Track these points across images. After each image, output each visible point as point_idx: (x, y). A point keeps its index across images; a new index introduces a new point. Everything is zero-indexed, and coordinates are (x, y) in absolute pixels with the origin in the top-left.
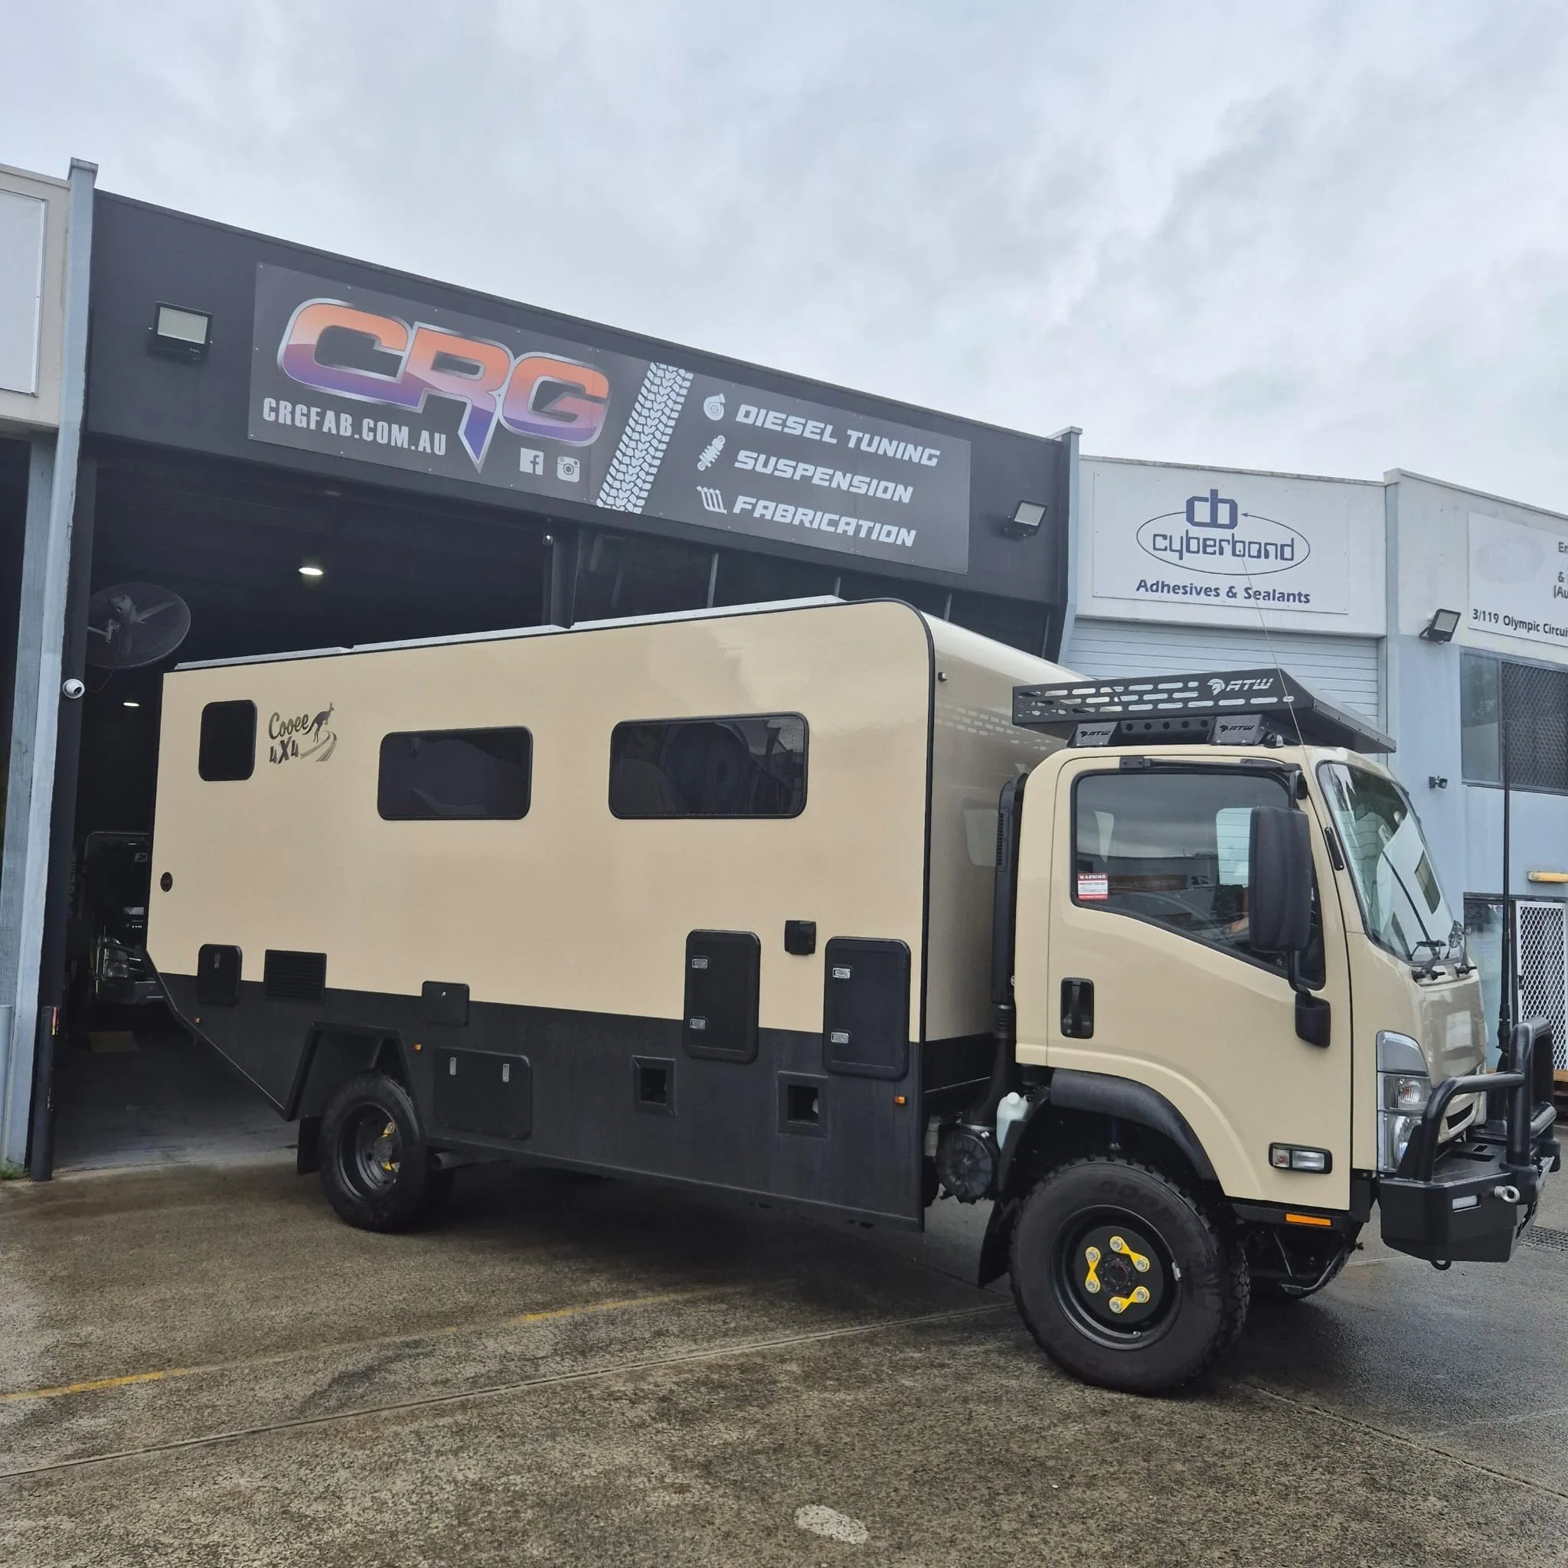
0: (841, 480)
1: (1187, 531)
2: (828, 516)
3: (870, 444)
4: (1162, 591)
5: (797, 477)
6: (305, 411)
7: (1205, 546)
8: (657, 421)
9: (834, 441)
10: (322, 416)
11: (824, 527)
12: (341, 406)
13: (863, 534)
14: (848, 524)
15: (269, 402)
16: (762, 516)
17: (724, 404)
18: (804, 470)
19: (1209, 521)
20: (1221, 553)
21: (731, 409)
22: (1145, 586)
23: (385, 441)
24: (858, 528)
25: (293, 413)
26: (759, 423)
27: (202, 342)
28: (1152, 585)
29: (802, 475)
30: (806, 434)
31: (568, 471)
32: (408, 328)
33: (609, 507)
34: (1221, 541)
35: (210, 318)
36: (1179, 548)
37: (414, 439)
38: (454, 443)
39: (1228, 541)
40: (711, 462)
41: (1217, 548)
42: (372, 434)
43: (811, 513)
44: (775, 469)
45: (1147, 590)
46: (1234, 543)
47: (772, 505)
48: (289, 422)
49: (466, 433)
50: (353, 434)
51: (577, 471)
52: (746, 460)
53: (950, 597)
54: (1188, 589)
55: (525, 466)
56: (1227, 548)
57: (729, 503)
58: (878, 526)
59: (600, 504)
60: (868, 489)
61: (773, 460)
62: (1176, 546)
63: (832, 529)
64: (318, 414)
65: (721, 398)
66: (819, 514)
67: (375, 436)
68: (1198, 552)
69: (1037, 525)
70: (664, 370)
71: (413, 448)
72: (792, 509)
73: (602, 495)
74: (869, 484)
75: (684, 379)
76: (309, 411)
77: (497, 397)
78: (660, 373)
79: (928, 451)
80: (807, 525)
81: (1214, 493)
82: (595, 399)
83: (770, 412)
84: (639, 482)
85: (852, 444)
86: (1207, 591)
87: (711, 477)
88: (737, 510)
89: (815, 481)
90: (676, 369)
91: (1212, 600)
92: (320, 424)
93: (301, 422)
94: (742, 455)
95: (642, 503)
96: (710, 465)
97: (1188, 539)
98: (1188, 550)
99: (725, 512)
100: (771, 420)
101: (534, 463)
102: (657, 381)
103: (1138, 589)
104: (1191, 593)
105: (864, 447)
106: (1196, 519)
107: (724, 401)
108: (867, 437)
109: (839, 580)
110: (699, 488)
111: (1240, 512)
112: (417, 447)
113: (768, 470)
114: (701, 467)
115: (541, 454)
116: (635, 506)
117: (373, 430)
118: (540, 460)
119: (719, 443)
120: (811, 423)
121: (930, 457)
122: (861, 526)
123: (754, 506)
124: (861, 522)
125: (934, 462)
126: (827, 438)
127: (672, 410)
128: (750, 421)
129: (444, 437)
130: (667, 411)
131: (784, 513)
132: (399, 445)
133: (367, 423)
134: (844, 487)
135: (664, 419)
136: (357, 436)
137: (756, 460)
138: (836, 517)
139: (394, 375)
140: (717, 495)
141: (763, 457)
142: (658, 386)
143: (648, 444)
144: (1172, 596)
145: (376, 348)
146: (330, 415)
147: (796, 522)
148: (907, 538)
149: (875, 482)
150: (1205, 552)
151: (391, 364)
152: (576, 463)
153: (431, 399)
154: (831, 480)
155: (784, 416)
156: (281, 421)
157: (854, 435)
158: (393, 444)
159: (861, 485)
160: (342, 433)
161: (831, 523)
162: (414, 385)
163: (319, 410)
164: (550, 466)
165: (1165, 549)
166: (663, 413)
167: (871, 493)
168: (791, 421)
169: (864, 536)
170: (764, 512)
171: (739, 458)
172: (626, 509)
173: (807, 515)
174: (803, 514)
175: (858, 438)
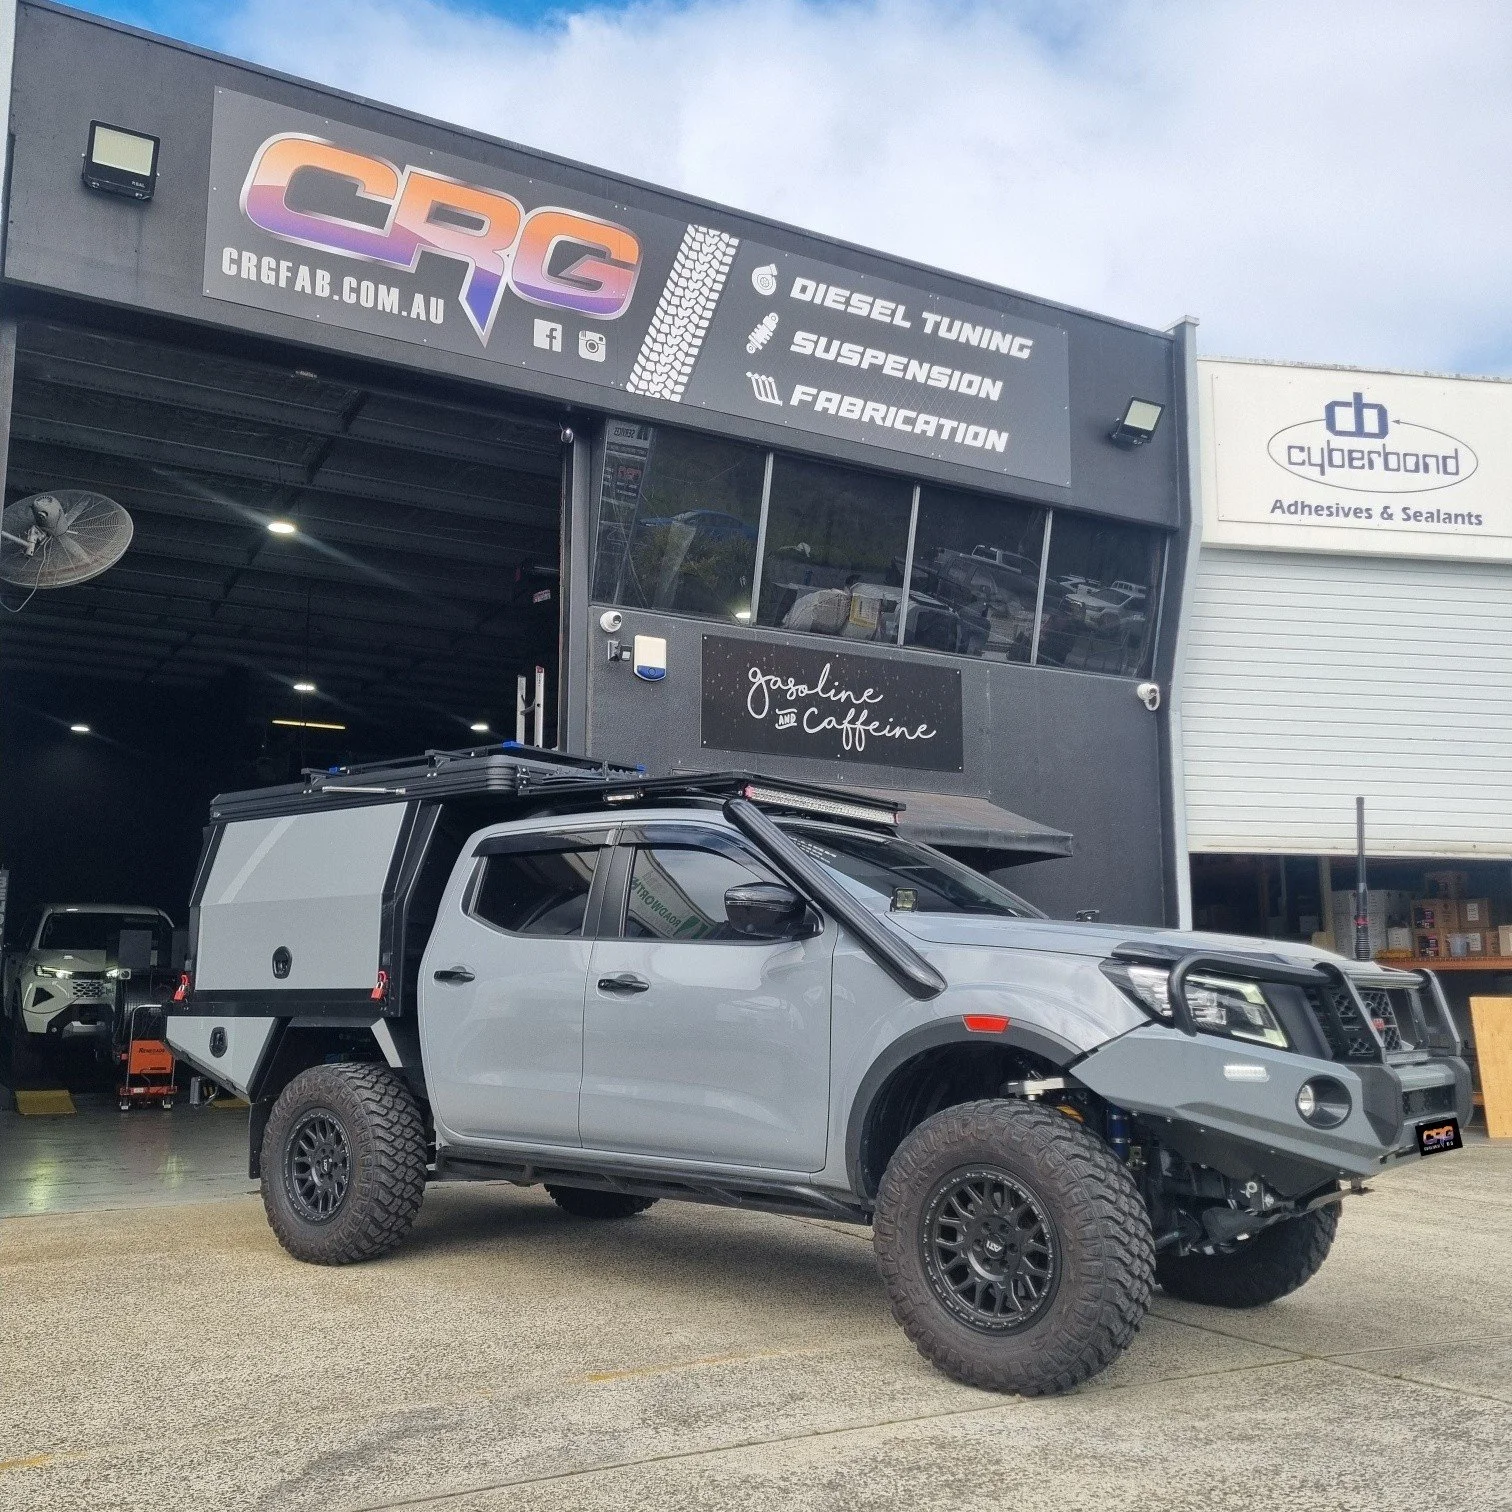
0: (918, 371)
1: (1328, 442)
2: (903, 413)
3: (950, 329)
4: (1303, 513)
5: (865, 365)
6: (273, 265)
7: (1351, 459)
8: (697, 293)
9: (907, 325)
10: (294, 271)
11: (899, 425)
12: (317, 260)
13: (945, 435)
14: (927, 423)
15: (229, 253)
16: (825, 410)
18: (873, 357)
19: (1354, 430)
20: (1371, 466)
21: (784, 282)
22: (1281, 507)
23: (370, 304)
24: (940, 428)
25: (259, 267)
26: (818, 301)
27: (148, 174)
28: (1290, 506)
29: (871, 364)
30: (875, 315)
31: (593, 348)
33: (642, 393)
34: (1370, 453)
35: (157, 141)
36: (1320, 462)
37: (406, 302)
38: (453, 310)
39: (1379, 453)
40: (762, 344)
41: (1366, 461)
42: (354, 295)
43: (883, 408)
44: (839, 354)
45: (1284, 512)
46: (1386, 455)
47: (836, 397)
48: (253, 277)
50: (331, 295)
51: (602, 348)
52: (804, 343)
53: (1051, 515)
54: (1334, 510)
55: (540, 340)
56: (1378, 461)
57: (786, 393)
58: (963, 426)
59: (630, 388)
60: (950, 382)
61: (836, 344)
62: (1316, 459)
63: (908, 428)
64: (289, 269)
65: (772, 269)
66: (893, 410)
67: (358, 297)
68: (1342, 466)
69: (1151, 429)
70: (704, 234)
71: (404, 314)
72: (860, 402)
73: (633, 377)
74: (951, 377)
76: (278, 265)
78: (700, 237)
79: (1019, 341)
80: (879, 422)
81: (1358, 396)
82: (625, 265)
83: (831, 288)
84: (677, 365)
85: (928, 329)
86: (1357, 512)
87: (763, 362)
88: (794, 402)
89: (887, 371)
90: (718, 233)
91: (1363, 522)
92: (291, 281)
93: (268, 278)
94: (799, 336)
95: (680, 389)
96: (761, 348)
97: (1331, 451)
98: (1331, 464)
99: (780, 403)
100: (832, 297)
101: (551, 337)
102: (696, 246)
103: (1273, 511)
104: (1337, 515)
105: (942, 333)
106: (1339, 427)
107: (775, 273)
108: (946, 321)
109: (917, 492)
110: (749, 374)
111: (1391, 418)
112: (409, 314)
113: (831, 356)
114: (751, 349)
115: (559, 327)
116: (673, 392)
117: (357, 291)
118: (558, 334)
119: (771, 322)
120: (879, 303)
121: (1022, 348)
122: (943, 426)
123: (815, 397)
124: (943, 421)
125: (1025, 354)
126: (899, 321)
128: (807, 297)
129: (441, 302)
130: (709, 282)
131: (851, 408)
132: (388, 310)
133: (349, 281)
134: (921, 379)
135: (705, 291)
136: (336, 298)
137: (816, 343)
138: (913, 414)
139: (382, 226)
141: (823, 341)
142: (698, 252)
143: (687, 320)
144: (1314, 519)
145: (359, 193)
146: (304, 271)
147: (866, 419)
148: (998, 441)
149: (957, 374)
150: (1351, 466)
151: (376, 213)
152: (601, 339)
153: (427, 257)
154: (905, 370)
155: (846, 293)
156: (244, 275)
157: (931, 318)
158: (380, 308)
159: (940, 377)
160: (318, 293)
161: (907, 421)
162: (405, 240)
163: (291, 265)
164: (570, 341)
165: (1303, 463)
166: (704, 284)
167: (953, 387)
168: (856, 297)
169: (946, 438)
170: (827, 405)
171: (795, 341)
172: (662, 395)
173: (878, 410)
174: (874, 409)
175: (936, 322)
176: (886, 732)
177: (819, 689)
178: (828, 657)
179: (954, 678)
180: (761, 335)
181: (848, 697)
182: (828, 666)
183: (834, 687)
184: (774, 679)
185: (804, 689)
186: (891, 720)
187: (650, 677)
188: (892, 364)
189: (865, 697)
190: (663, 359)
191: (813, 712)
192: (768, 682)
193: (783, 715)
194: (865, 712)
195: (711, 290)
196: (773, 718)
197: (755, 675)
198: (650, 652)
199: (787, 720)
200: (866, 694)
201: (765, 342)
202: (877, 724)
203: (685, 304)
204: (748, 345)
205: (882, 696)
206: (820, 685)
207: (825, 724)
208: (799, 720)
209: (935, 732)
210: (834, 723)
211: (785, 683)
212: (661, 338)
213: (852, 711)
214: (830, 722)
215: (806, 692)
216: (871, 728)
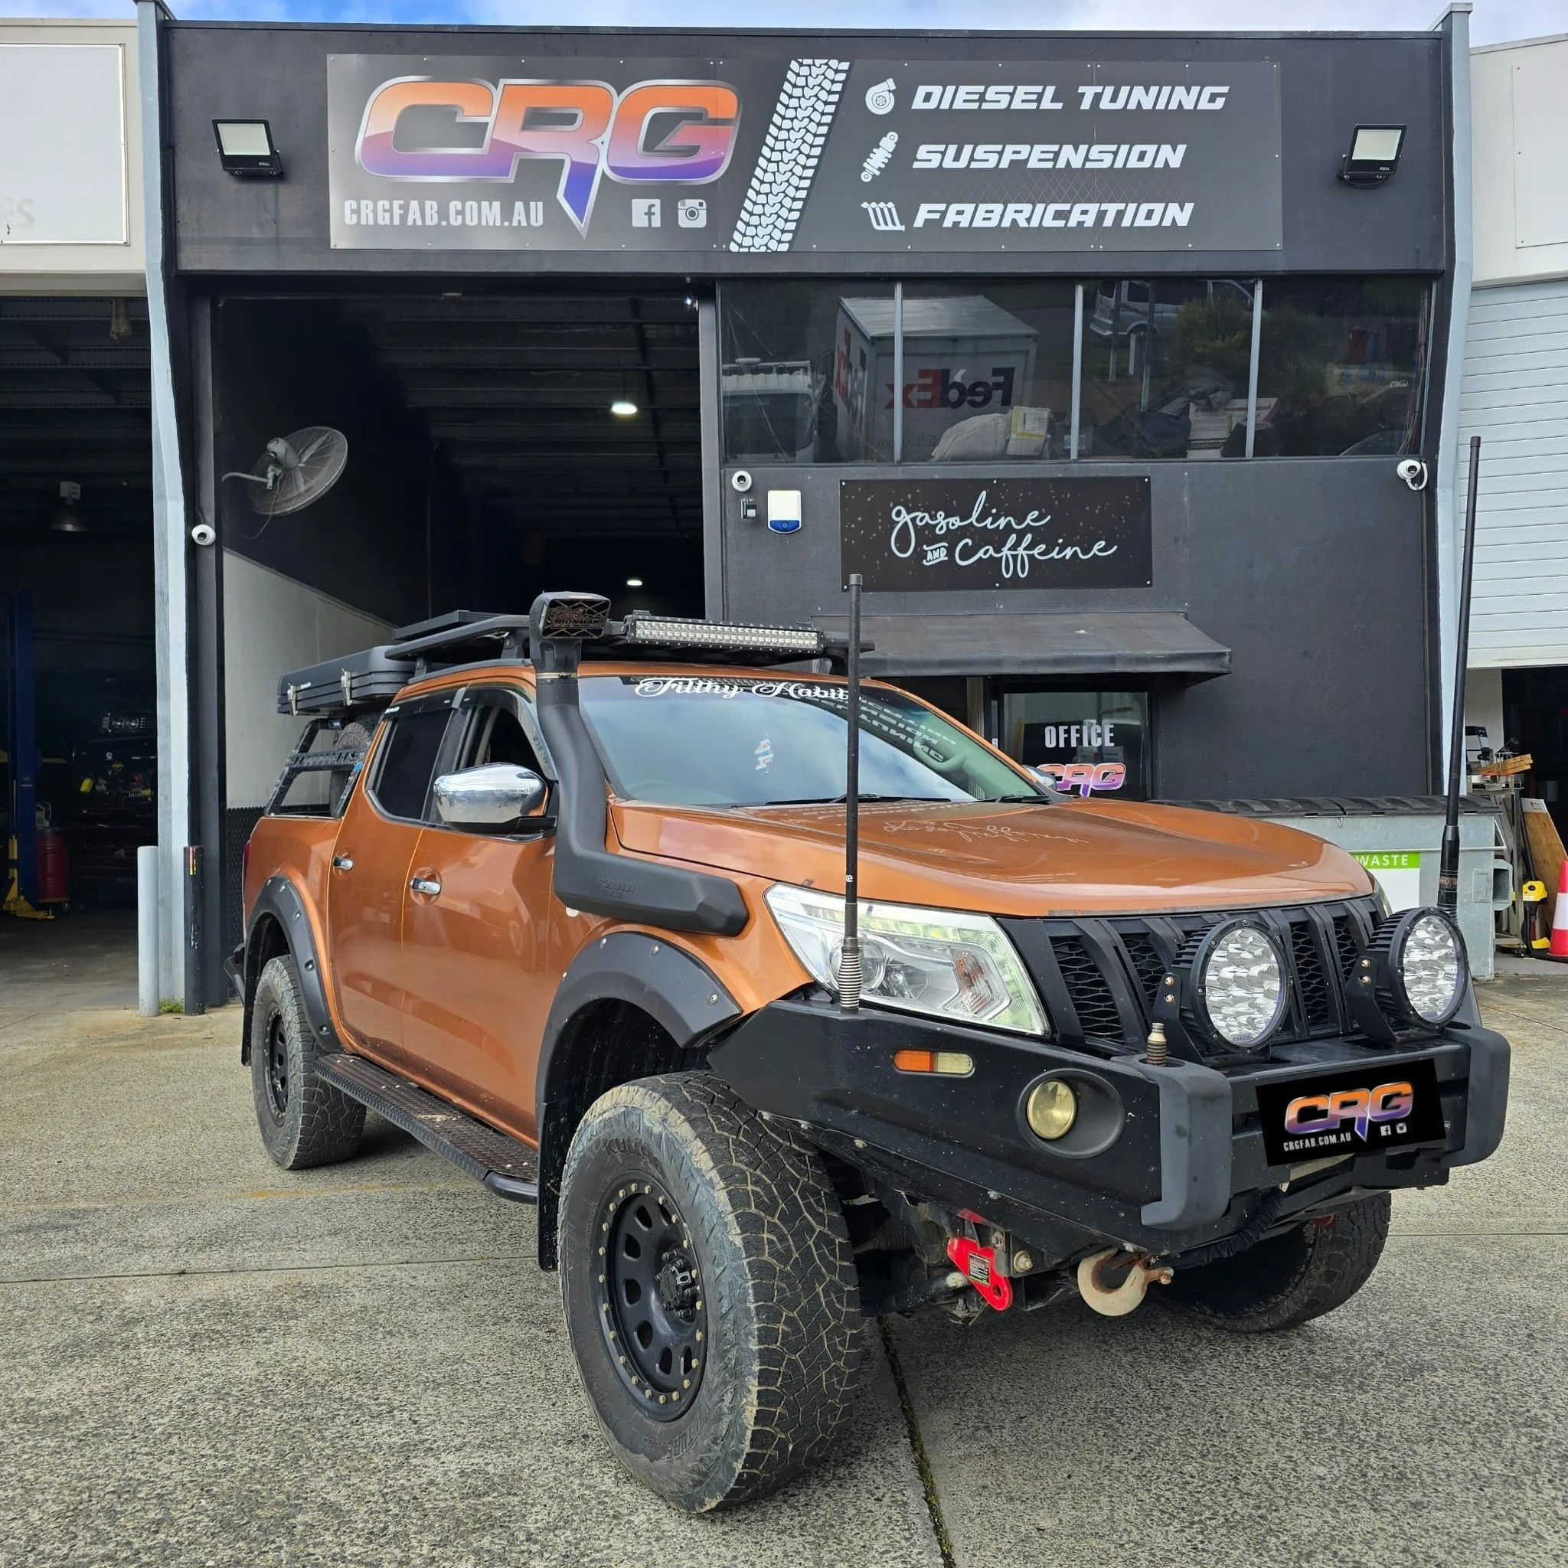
0: (1072, 156)
2: (1053, 208)
3: (1114, 99)
5: (1004, 164)
6: (387, 207)
8: (803, 132)
9: (1059, 106)
10: (405, 208)
11: (1049, 222)
12: (423, 193)
13: (1108, 222)
14: (1084, 212)
15: (349, 205)
16: (956, 224)
17: (893, 92)
18: (1014, 152)
21: (903, 96)
23: (475, 222)
24: (1102, 215)
25: (375, 211)
26: (945, 105)
27: (267, 153)
29: (1012, 161)
30: (1017, 105)
31: (693, 215)
32: (492, 87)
33: (746, 250)
35: (265, 123)
37: (507, 213)
38: (553, 211)
40: (880, 169)
42: (460, 217)
43: (1027, 208)
44: (972, 159)
47: (969, 208)
48: (371, 222)
49: (566, 195)
50: (439, 222)
52: (928, 156)
55: (639, 220)
57: (906, 217)
58: (1132, 207)
59: (733, 247)
60: (1114, 160)
61: (968, 149)
63: (1061, 223)
64: (401, 207)
65: (890, 84)
66: (1040, 207)
67: (464, 219)
69: (1393, 158)
70: (809, 66)
71: (506, 224)
72: (998, 208)
73: (737, 236)
74: (1115, 154)
75: (837, 71)
76: (391, 206)
77: (599, 145)
78: (805, 71)
79: (1208, 90)
80: (1023, 224)
82: (725, 122)
83: (961, 87)
84: (784, 213)
85: (1086, 105)
87: (879, 189)
88: (919, 223)
89: (1033, 164)
90: (826, 61)
92: (404, 218)
93: (383, 219)
94: (923, 151)
95: (788, 237)
96: (878, 173)
99: (903, 228)
100: (962, 97)
101: (650, 214)
102: (801, 82)
105: (1105, 104)
107: (893, 87)
108: (1109, 90)
109: (1079, 292)
110: (865, 205)
112: (511, 222)
113: (962, 164)
114: (866, 177)
115: (657, 202)
116: (779, 242)
117: (461, 212)
118: (657, 210)
119: (889, 142)
120: (1021, 89)
121: (1213, 98)
122: (1106, 211)
123: (944, 214)
124: (1104, 207)
125: (1219, 103)
126: (1047, 104)
127: (823, 114)
128: (932, 105)
129: (540, 204)
130: (816, 116)
131: (988, 215)
132: (491, 224)
133: (455, 205)
134: (1076, 164)
135: (812, 127)
136: (444, 223)
137: (943, 153)
138: (1066, 207)
139: (480, 146)
140: (890, 210)
141: (952, 149)
142: (803, 87)
143: (792, 163)
145: (458, 120)
146: (414, 205)
147: (1006, 223)
148: (1180, 215)
149: (1124, 148)
153: (524, 164)
154: (1055, 159)
155: (981, 89)
157: (1089, 92)
158: (484, 223)
159: (1102, 156)
160: (428, 223)
161: (1058, 215)
162: (503, 151)
163: (402, 202)
164: (669, 214)
166: (811, 120)
167: (1119, 164)
168: (992, 92)
169: (1110, 225)
170: (958, 218)
171: (919, 156)
172: (768, 248)
173: (1021, 211)
174: (1016, 211)
175: (1096, 94)
176: (1054, 554)
177: (973, 519)
178: (984, 484)
179: (1141, 488)
180: (877, 160)
181: (1009, 524)
182: (984, 494)
183: (992, 515)
184: (920, 514)
185: (956, 522)
186: (1060, 541)
187: (786, 528)
188: (1037, 156)
189: (1028, 521)
190: (768, 210)
191: (967, 544)
192: (913, 520)
193: (932, 551)
194: (1029, 537)
195: (819, 124)
196: (920, 555)
197: (899, 514)
198: (784, 505)
199: (936, 555)
200: (1030, 517)
201: (883, 166)
202: (1043, 547)
203: (790, 146)
204: (864, 173)
205: (1049, 517)
206: (975, 515)
207: (981, 554)
208: (950, 552)
209: (1115, 547)
210: (991, 551)
211: (933, 517)
212: (765, 188)
213: (1014, 537)
214: (986, 553)
215: (958, 524)
216: (1035, 552)
